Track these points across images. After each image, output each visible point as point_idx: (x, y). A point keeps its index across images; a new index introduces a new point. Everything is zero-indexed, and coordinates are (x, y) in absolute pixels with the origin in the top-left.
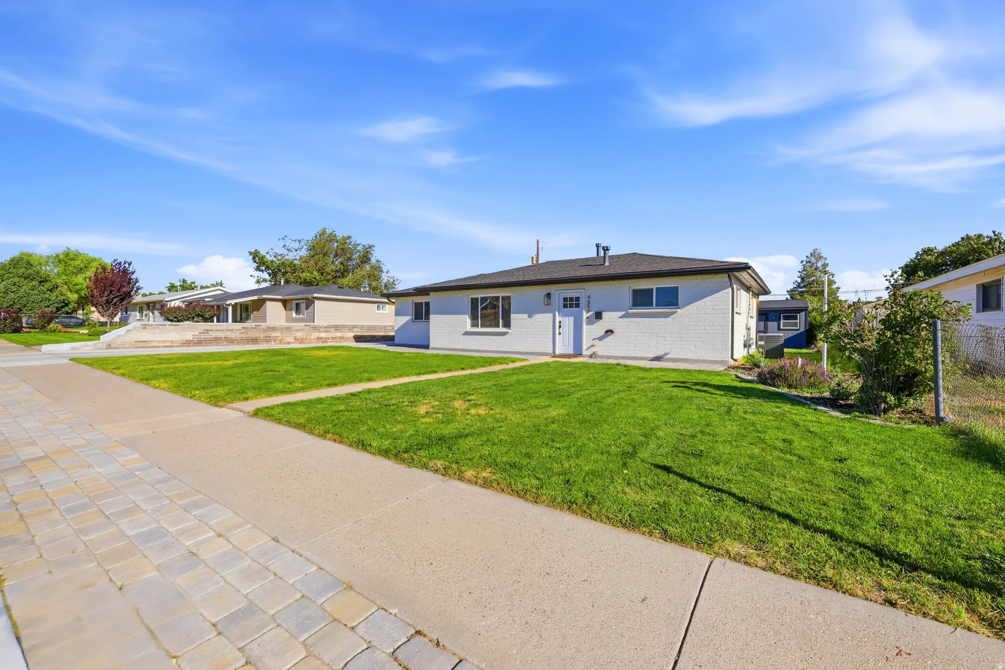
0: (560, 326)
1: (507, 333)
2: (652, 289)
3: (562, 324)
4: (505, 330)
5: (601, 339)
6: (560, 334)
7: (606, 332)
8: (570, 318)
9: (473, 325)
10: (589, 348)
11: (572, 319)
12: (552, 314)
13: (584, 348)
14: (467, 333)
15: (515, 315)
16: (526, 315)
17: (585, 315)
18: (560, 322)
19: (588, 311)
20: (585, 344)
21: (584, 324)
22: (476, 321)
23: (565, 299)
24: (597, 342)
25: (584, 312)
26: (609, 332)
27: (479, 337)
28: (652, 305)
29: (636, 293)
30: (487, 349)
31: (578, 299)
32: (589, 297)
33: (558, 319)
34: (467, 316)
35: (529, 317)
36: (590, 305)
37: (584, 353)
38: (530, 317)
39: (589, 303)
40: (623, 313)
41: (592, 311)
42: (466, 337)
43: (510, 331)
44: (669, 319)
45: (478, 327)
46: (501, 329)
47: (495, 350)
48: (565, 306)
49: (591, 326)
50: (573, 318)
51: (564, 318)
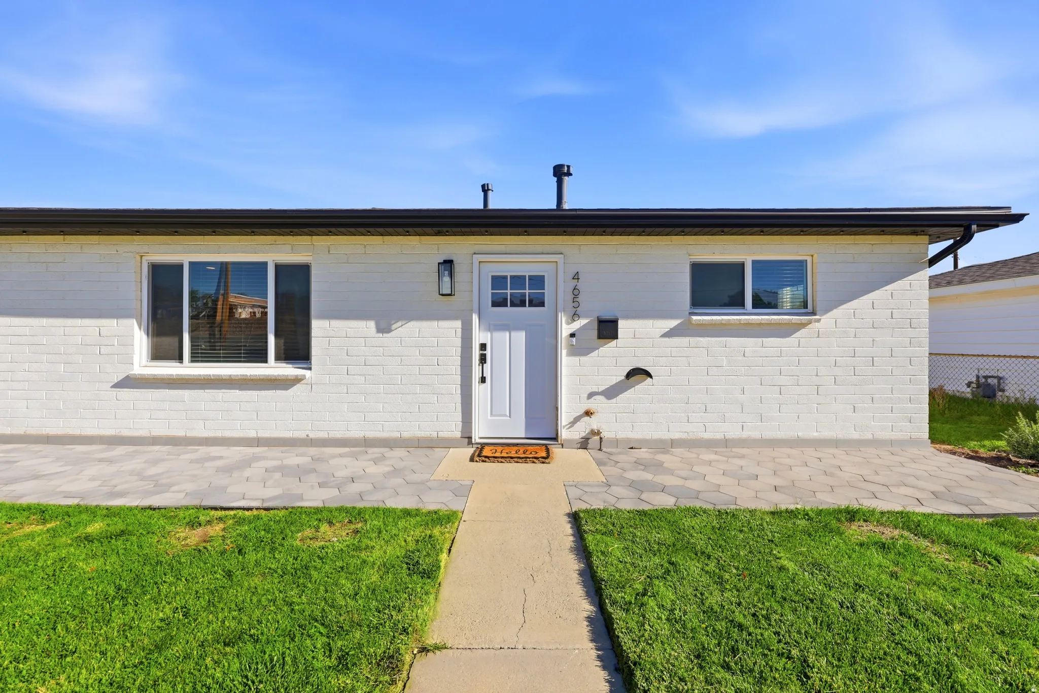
0: (483, 359)
1: (297, 380)
2: (742, 266)
3: (488, 352)
4: (288, 370)
5: (611, 393)
6: (483, 380)
7: (630, 375)
8: (514, 334)
9: (157, 355)
10: (577, 419)
11: (520, 337)
12: (458, 324)
13: (564, 418)
14: (129, 382)
15: (325, 323)
16: (372, 324)
17: (565, 329)
18: (483, 347)
19: (575, 316)
20: (567, 409)
21: (563, 353)
22: (174, 340)
23: (499, 282)
24: (598, 404)
25: (563, 319)
26: (638, 373)
27: (186, 394)
28: (742, 304)
29: (700, 271)
30: (219, 434)
31: (538, 281)
32: (576, 277)
33: (479, 336)
34: (134, 322)
35: (380, 330)
36: (580, 298)
37: (564, 434)
38: (383, 329)
39: (576, 292)
40: (673, 323)
41: (586, 317)
42: (127, 394)
43: (307, 373)
44: (791, 340)
45: (180, 358)
46: (273, 368)
47: (252, 434)
48: (499, 302)
49: (582, 358)
50: (524, 333)
51: (498, 335)
